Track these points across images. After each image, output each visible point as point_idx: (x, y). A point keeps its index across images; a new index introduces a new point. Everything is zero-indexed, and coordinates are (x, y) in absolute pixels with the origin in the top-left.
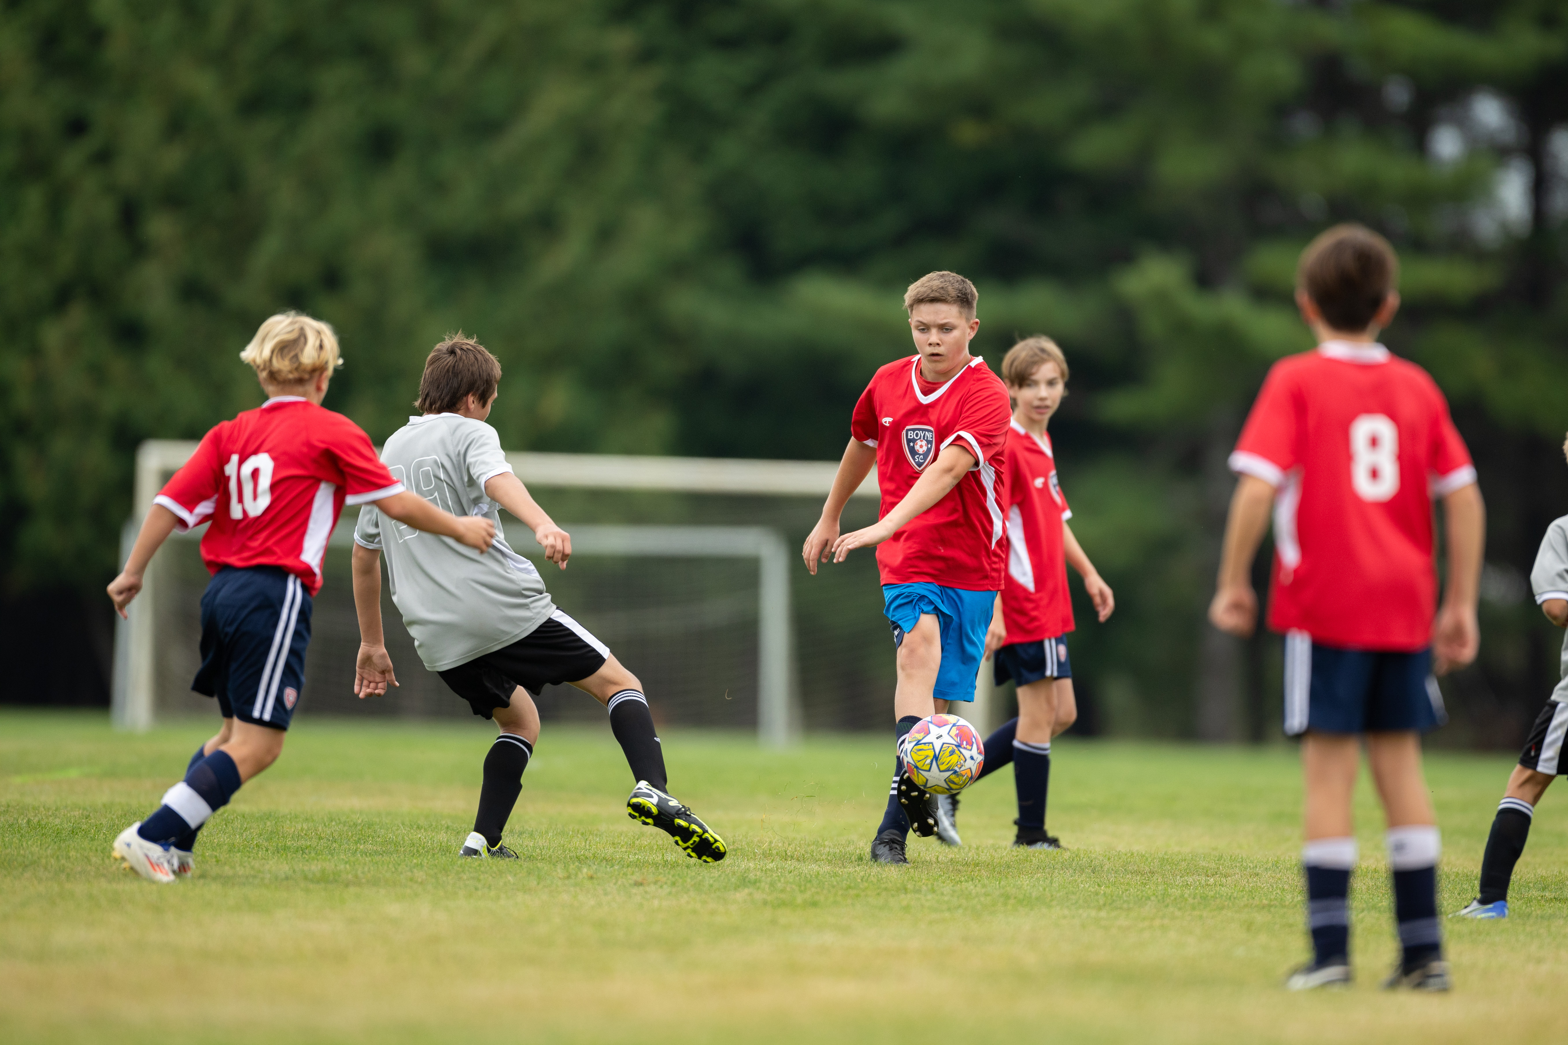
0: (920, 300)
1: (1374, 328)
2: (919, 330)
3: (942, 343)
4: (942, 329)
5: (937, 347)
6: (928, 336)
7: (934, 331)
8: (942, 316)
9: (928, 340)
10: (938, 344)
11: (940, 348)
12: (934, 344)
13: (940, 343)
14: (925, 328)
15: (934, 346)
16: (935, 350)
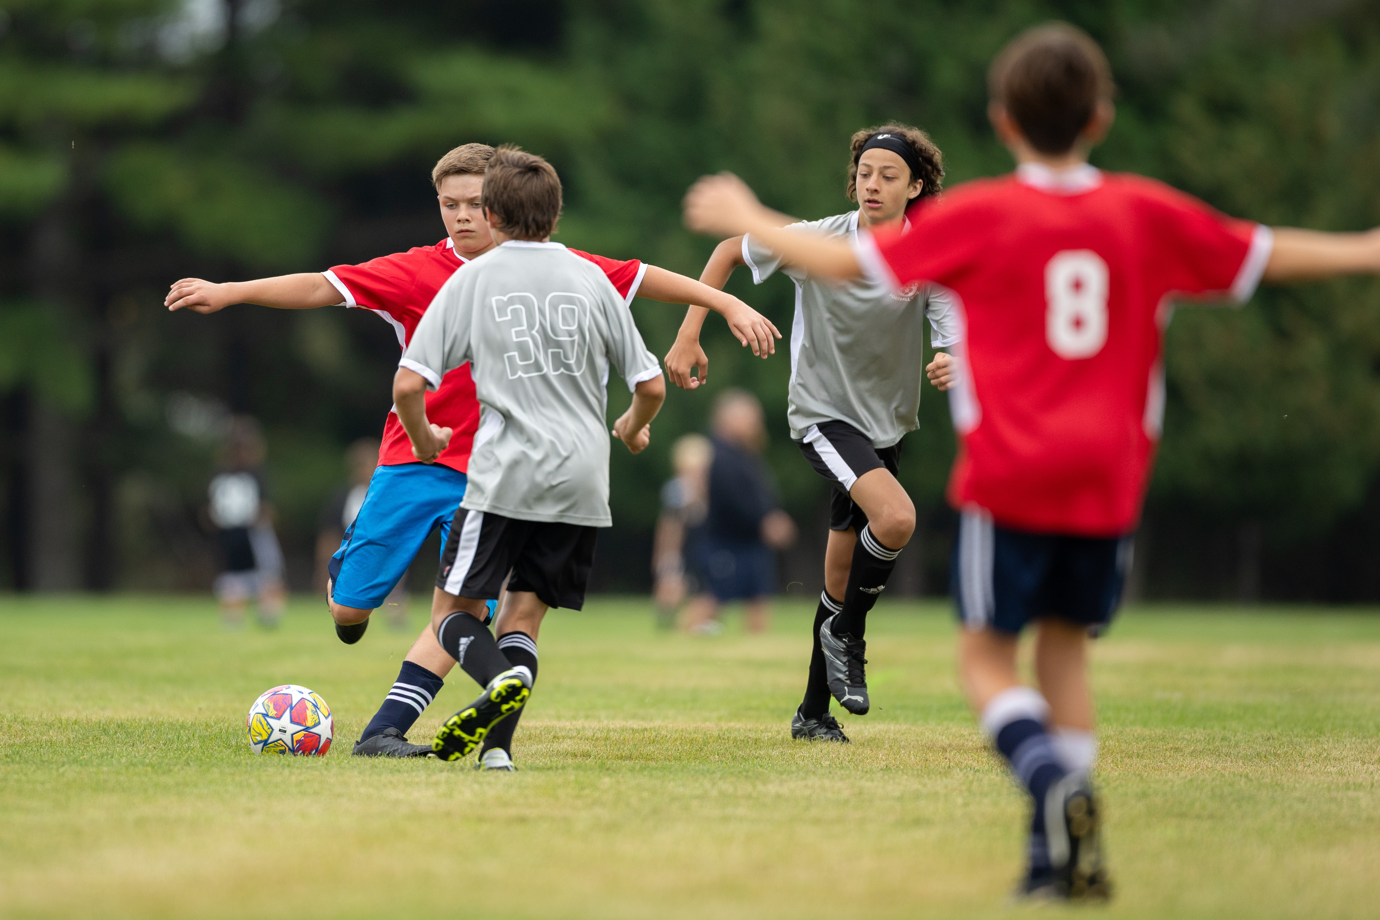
0: (446, 173)
1: (1085, 144)
2: (448, 206)
3: (472, 219)
4: (472, 205)
5: (466, 224)
6: (457, 212)
7: (463, 206)
8: (471, 190)
9: (457, 216)
10: (467, 220)
11: (470, 224)
12: (463, 220)
13: (470, 219)
14: (454, 204)
15: (464, 223)
16: (464, 226)
